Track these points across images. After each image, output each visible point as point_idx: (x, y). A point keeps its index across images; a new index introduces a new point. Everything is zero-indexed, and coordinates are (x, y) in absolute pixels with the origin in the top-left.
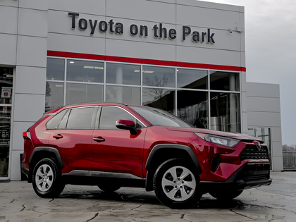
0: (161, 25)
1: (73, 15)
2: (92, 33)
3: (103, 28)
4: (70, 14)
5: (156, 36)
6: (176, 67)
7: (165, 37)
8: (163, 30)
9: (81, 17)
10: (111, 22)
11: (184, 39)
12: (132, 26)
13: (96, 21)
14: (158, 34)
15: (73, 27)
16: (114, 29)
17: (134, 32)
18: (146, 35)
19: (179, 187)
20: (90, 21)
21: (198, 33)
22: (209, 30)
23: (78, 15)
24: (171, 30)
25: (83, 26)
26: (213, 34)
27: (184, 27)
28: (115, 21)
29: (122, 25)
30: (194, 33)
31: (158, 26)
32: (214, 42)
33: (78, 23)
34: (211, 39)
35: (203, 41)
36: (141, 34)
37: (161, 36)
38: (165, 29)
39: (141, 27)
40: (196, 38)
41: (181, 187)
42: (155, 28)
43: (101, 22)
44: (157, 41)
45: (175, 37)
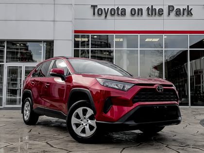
0: (152, 6)
1: (94, 7)
2: (106, 17)
3: (113, 13)
4: (92, 6)
5: (148, 14)
6: (164, 35)
7: (155, 14)
8: (154, 10)
9: (99, 7)
10: (118, 9)
11: (169, 14)
12: (132, 9)
13: (108, 9)
14: (150, 13)
15: (94, 14)
16: (120, 13)
17: (133, 13)
18: (142, 14)
19: (84, 124)
20: (105, 9)
21: (180, 9)
22: (188, 6)
23: (97, 6)
24: (159, 9)
25: (100, 13)
26: (191, 9)
27: (169, 6)
28: (120, 8)
29: (125, 9)
30: (177, 9)
31: (150, 8)
32: (192, 14)
33: (97, 11)
34: (190, 13)
35: (184, 14)
36: (138, 14)
37: (152, 14)
38: (155, 9)
39: (138, 9)
40: (178, 13)
41: (86, 125)
42: (148, 9)
43: (111, 9)
44: (150, 18)
45: (163, 14)
